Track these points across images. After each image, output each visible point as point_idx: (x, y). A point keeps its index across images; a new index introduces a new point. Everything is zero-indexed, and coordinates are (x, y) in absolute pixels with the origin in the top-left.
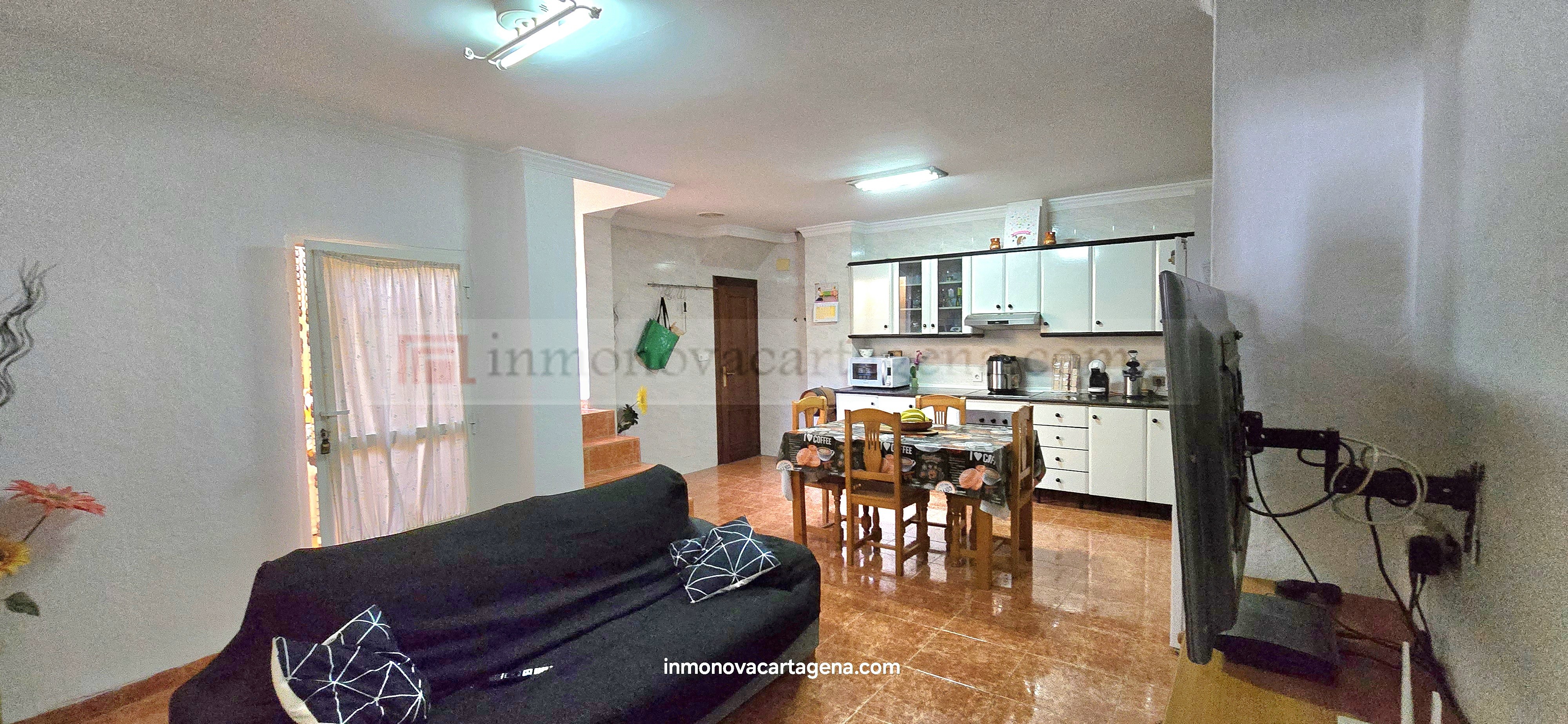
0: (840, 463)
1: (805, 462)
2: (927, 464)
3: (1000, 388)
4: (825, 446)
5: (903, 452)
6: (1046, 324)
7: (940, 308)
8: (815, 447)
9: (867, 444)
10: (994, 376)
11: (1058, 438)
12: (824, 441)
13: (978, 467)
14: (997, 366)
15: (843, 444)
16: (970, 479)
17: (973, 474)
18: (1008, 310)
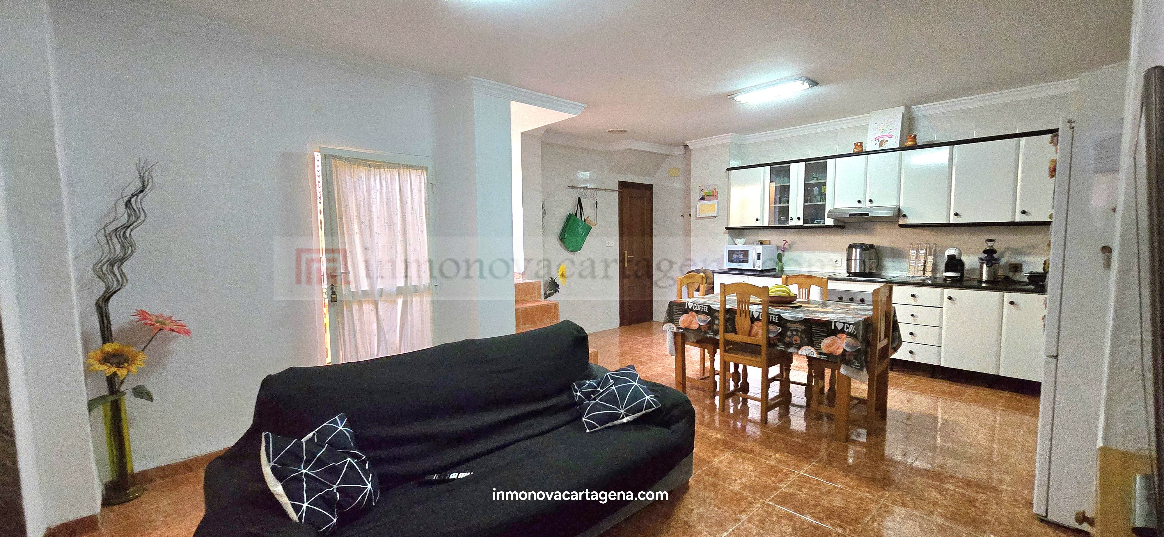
0: (715, 327)
1: (686, 325)
2: (792, 331)
3: (857, 271)
4: (703, 312)
5: (770, 320)
6: (905, 216)
7: (805, 204)
8: (694, 313)
9: (738, 313)
10: (853, 261)
11: (912, 315)
12: (702, 308)
13: (839, 335)
14: (857, 253)
15: (717, 311)
16: (830, 345)
17: (834, 342)
18: (868, 204)
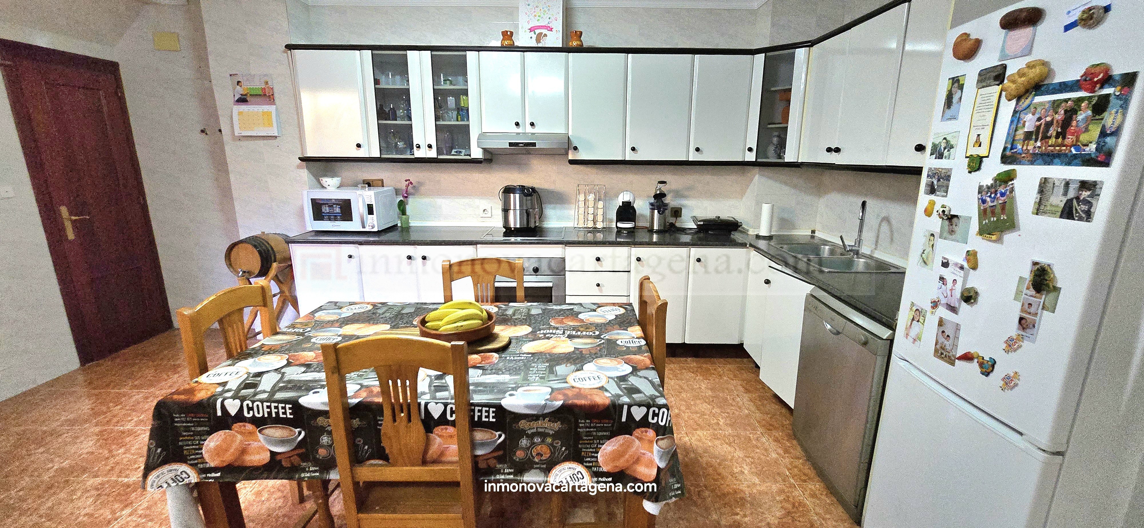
1: (228, 458)
2: (531, 436)
3: (518, 226)
4: (278, 421)
5: (476, 419)
6: (575, 148)
7: (438, 123)
8: (249, 427)
9: (387, 412)
10: (511, 213)
11: (598, 285)
12: (274, 411)
13: (638, 432)
14: (515, 199)
15: (324, 414)
16: (618, 455)
18: (529, 129)
